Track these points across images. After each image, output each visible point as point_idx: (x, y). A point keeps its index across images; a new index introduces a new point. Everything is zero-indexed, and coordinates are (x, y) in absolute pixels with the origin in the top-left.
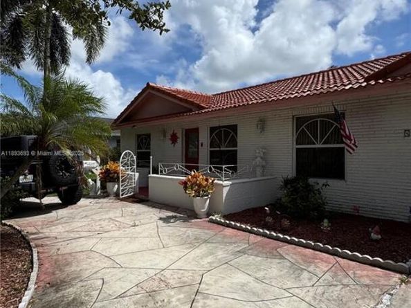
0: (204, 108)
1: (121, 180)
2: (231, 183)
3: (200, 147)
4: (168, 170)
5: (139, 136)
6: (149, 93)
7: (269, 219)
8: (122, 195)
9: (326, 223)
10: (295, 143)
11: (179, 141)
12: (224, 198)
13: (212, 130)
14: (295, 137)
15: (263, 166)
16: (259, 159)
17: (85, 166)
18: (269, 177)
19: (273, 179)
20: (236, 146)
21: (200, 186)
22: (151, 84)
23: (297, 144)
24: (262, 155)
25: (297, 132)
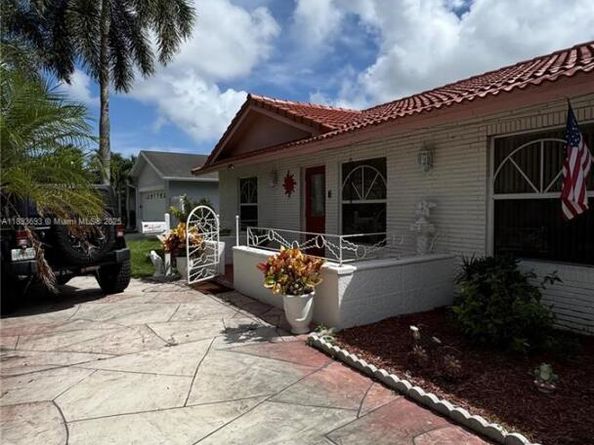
0: (329, 130)
1: (188, 255)
2: (355, 268)
3: (327, 198)
4: (260, 240)
5: (242, 181)
6: (251, 110)
7: (419, 351)
8: (192, 279)
9: (545, 371)
10: (492, 189)
11: (297, 188)
12: (340, 298)
13: (347, 168)
14: (492, 178)
15: (430, 235)
16: (422, 221)
17: (144, 230)
18: (442, 256)
19: (451, 258)
20: (384, 197)
21: (292, 273)
22: (253, 96)
23: (497, 191)
24: (428, 214)
25: (495, 169)
